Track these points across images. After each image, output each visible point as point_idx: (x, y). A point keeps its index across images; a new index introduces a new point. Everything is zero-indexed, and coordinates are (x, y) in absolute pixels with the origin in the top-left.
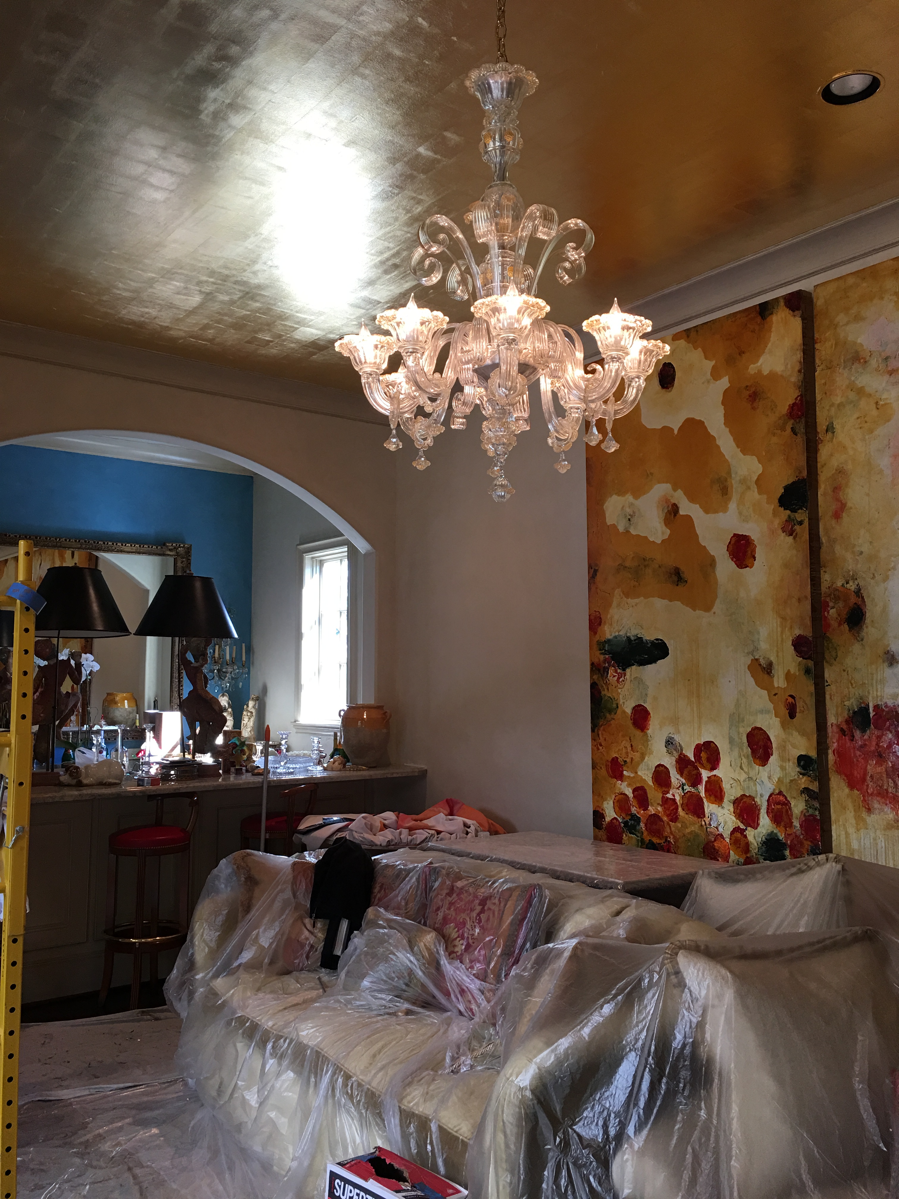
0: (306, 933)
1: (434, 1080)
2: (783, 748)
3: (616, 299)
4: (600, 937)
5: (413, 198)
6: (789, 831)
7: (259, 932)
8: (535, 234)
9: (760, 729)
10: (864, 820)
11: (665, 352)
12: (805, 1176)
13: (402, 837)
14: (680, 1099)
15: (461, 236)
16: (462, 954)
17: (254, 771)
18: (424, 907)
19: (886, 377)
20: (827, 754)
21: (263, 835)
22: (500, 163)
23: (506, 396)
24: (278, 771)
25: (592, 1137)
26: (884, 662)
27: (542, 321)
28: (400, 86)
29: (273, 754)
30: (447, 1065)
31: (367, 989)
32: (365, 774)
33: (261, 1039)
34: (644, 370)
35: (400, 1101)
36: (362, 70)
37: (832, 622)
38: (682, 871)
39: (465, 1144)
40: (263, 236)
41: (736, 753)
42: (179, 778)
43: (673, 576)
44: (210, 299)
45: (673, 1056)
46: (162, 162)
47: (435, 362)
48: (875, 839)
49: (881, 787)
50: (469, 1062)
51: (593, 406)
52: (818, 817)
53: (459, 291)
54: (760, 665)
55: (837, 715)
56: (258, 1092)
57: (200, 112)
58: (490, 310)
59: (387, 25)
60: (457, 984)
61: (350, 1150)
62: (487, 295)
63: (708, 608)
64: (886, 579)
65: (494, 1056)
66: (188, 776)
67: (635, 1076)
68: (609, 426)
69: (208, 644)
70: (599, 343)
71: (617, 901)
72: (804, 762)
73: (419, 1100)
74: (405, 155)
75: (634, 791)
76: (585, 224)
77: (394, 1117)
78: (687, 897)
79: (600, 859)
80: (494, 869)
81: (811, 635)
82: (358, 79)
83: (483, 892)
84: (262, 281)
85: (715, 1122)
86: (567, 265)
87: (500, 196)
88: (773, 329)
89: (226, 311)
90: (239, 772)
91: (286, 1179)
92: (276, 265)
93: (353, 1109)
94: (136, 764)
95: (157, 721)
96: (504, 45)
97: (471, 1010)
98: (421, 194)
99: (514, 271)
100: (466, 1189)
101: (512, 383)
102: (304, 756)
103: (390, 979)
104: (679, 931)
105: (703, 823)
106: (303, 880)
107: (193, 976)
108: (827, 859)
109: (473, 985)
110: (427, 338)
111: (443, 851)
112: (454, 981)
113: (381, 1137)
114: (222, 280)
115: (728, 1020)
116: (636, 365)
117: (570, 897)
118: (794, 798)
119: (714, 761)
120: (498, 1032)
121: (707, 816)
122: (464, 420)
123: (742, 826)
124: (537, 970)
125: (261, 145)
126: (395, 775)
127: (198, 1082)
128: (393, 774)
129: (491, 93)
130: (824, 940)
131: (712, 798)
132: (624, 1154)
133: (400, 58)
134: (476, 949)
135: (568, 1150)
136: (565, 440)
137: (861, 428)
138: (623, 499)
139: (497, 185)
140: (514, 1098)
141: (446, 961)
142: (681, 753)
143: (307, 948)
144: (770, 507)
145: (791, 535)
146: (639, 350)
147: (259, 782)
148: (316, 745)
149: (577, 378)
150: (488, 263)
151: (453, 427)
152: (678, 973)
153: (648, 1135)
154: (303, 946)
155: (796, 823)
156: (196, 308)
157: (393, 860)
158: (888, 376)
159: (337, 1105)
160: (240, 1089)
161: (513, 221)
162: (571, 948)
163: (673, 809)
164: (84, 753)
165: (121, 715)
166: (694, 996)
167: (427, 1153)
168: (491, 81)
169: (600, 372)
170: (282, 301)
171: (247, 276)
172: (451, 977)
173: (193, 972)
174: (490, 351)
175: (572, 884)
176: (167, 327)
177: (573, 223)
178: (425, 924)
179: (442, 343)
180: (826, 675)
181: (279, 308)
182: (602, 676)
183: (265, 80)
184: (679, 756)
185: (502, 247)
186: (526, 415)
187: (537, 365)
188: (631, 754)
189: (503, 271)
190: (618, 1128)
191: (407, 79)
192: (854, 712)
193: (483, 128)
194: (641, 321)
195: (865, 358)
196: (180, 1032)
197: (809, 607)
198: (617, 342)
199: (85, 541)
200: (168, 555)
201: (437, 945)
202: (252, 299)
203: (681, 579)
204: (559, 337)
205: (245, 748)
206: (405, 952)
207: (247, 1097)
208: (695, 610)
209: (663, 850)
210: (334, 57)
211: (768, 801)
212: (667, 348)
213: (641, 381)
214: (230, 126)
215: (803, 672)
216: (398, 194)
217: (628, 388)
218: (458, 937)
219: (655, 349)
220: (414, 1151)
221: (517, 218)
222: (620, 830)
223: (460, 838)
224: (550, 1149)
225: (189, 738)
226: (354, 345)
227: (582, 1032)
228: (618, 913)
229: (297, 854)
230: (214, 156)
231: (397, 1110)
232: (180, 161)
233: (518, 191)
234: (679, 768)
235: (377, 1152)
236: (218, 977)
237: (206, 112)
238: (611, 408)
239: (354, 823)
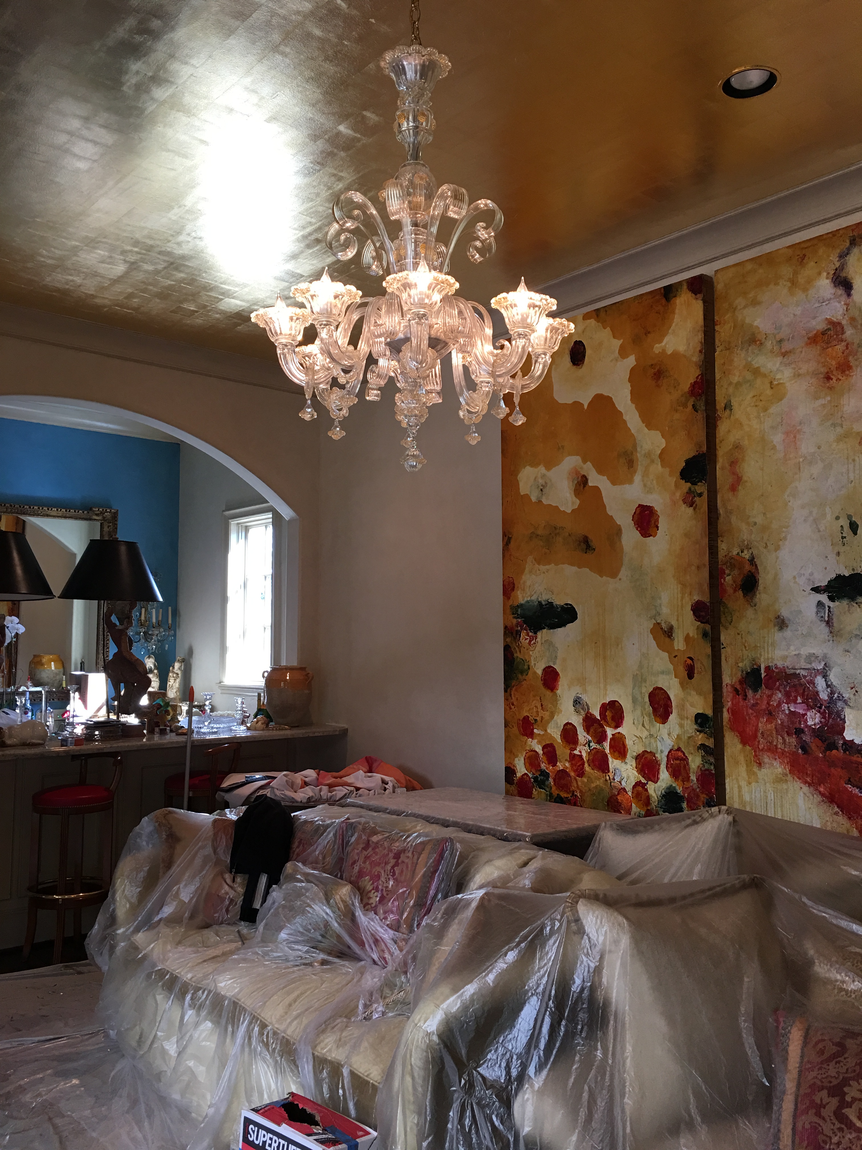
0: (226, 888)
1: (347, 1026)
2: (682, 707)
3: (523, 278)
4: (507, 888)
5: (334, 175)
6: (687, 785)
7: (179, 888)
8: (446, 213)
9: (661, 689)
10: (755, 774)
11: (570, 330)
12: (693, 1111)
13: (322, 793)
14: (579, 1040)
15: (374, 212)
16: (376, 906)
17: (178, 731)
18: (340, 861)
19: (779, 359)
20: (722, 712)
21: (187, 793)
22: (414, 143)
23: (417, 369)
24: (202, 730)
25: (495, 1078)
26: (775, 626)
27: (453, 297)
28: (319, 65)
29: (197, 714)
30: (360, 1013)
31: (284, 941)
32: (288, 733)
33: (180, 989)
34: (550, 347)
35: (314, 1047)
36: (282, 48)
37: (728, 588)
38: (586, 824)
39: (375, 1088)
40: (187, 208)
41: (638, 712)
42: (104, 738)
43: (582, 544)
44: (135, 269)
45: (572, 999)
46: (85, 132)
47: (349, 334)
48: (765, 792)
49: (771, 743)
50: (380, 1009)
51: (501, 380)
52: (713, 772)
53: (374, 267)
54: (662, 628)
55: (731, 676)
56: (177, 1042)
57: (122, 84)
58: (402, 285)
59: (307, 4)
60: (372, 934)
61: (266, 1096)
62: (401, 270)
63: (614, 574)
64: (777, 548)
65: (404, 1003)
66: (112, 736)
67: (536, 1020)
68: (516, 400)
69: (132, 607)
70: (507, 320)
71: (524, 854)
72: (701, 720)
73: (332, 1046)
74: (326, 132)
75: (543, 748)
76: (494, 205)
77: (307, 1062)
78: (591, 848)
79: (510, 812)
80: (409, 823)
81: (708, 600)
82: (279, 57)
83: (397, 846)
84: (186, 252)
85: (610, 1062)
86: (478, 244)
87: (413, 176)
88: (677, 311)
89: (150, 280)
90: (163, 732)
91: (202, 1125)
92: (199, 236)
93: (268, 1057)
94: (62, 724)
95: (83, 684)
96: (418, 28)
97: (384, 959)
98: (342, 171)
99: (426, 249)
100: (376, 1130)
101: (422, 357)
102: (228, 716)
103: (306, 931)
104: (581, 880)
105: (608, 778)
106: (224, 836)
107: (114, 931)
108: (719, 811)
109: (386, 935)
110: (341, 311)
111: (361, 807)
112: (368, 932)
113: (295, 1083)
114: (146, 250)
115: (623, 965)
116: (543, 342)
117: (478, 849)
118: (692, 754)
119: (618, 720)
120: (409, 980)
121: (611, 770)
122: (379, 392)
123: (643, 781)
124: (446, 920)
125: (184, 118)
126: (316, 734)
127: (119, 1033)
128: (314, 733)
129: (405, 74)
130: (714, 888)
131: (616, 754)
132: (525, 1093)
133: (319, 38)
134: (390, 901)
135: (472, 1091)
136: (475, 413)
137: (756, 406)
138: (536, 470)
139: (409, 164)
140: (421, 1042)
141: (360, 913)
142: (588, 712)
143: (227, 902)
144: (673, 479)
145: (691, 506)
146: (545, 328)
147: (182, 742)
148: (240, 706)
149: (486, 353)
150: (401, 240)
151: (367, 398)
152: (577, 920)
153: (548, 1075)
154: (223, 900)
155: (693, 777)
156: (122, 277)
157: (312, 816)
158: (782, 357)
159: (253, 1052)
160: (159, 1039)
161: (425, 200)
162: (478, 898)
163: (579, 766)
164: (7, 714)
165: (48, 677)
166: (592, 942)
167: (339, 1097)
168: (405, 63)
169: (508, 348)
170: (206, 272)
171: (171, 247)
172: (366, 928)
173: (115, 927)
174: (402, 325)
175: (483, 837)
176: (92, 295)
177: (482, 203)
178: (341, 878)
179: (355, 317)
180: (722, 638)
181: (203, 278)
182: (515, 638)
183: (187, 55)
184: (586, 715)
185: (415, 224)
186: (438, 388)
187: (448, 340)
188: (541, 713)
189: (416, 247)
190: (520, 1069)
191: (327, 59)
192: (747, 673)
193: (397, 109)
194: (546, 300)
195: (760, 341)
196: (101, 985)
197: (707, 575)
198: (524, 319)
199: (11, 506)
200: (95, 520)
201: (353, 897)
202: (177, 269)
203: (590, 547)
204: (469, 313)
205: (169, 709)
206: (321, 905)
207: (167, 1047)
208: (602, 577)
209: (570, 804)
210: (255, 34)
211: (668, 756)
212: (572, 326)
213: (547, 357)
214: (152, 99)
215: (700, 636)
216: (319, 171)
217: (535, 364)
218: (373, 889)
219: (561, 327)
220: (327, 1095)
221: (429, 197)
222: (530, 785)
223: (378, 794)
224: (455, 1091)
225: (114, 699)
226: (270, 316)
227: (487, 978)
228: (525, 864)
229: (218, 811)
230: (138, 128)
231: (310, 1057)
232: (103, 132)
233: (431, 170)
234: (586, 726)
235: (291, 1098)
236: (139, 932)
237: (128, 84)
238: (519, 382)
239: (275, 780)
